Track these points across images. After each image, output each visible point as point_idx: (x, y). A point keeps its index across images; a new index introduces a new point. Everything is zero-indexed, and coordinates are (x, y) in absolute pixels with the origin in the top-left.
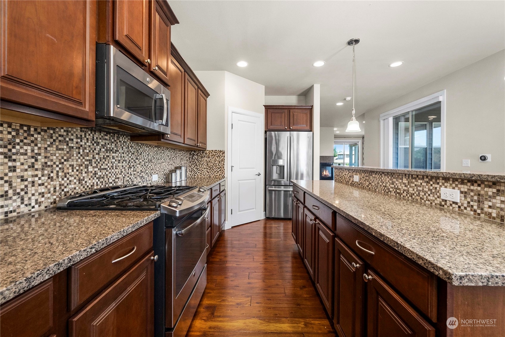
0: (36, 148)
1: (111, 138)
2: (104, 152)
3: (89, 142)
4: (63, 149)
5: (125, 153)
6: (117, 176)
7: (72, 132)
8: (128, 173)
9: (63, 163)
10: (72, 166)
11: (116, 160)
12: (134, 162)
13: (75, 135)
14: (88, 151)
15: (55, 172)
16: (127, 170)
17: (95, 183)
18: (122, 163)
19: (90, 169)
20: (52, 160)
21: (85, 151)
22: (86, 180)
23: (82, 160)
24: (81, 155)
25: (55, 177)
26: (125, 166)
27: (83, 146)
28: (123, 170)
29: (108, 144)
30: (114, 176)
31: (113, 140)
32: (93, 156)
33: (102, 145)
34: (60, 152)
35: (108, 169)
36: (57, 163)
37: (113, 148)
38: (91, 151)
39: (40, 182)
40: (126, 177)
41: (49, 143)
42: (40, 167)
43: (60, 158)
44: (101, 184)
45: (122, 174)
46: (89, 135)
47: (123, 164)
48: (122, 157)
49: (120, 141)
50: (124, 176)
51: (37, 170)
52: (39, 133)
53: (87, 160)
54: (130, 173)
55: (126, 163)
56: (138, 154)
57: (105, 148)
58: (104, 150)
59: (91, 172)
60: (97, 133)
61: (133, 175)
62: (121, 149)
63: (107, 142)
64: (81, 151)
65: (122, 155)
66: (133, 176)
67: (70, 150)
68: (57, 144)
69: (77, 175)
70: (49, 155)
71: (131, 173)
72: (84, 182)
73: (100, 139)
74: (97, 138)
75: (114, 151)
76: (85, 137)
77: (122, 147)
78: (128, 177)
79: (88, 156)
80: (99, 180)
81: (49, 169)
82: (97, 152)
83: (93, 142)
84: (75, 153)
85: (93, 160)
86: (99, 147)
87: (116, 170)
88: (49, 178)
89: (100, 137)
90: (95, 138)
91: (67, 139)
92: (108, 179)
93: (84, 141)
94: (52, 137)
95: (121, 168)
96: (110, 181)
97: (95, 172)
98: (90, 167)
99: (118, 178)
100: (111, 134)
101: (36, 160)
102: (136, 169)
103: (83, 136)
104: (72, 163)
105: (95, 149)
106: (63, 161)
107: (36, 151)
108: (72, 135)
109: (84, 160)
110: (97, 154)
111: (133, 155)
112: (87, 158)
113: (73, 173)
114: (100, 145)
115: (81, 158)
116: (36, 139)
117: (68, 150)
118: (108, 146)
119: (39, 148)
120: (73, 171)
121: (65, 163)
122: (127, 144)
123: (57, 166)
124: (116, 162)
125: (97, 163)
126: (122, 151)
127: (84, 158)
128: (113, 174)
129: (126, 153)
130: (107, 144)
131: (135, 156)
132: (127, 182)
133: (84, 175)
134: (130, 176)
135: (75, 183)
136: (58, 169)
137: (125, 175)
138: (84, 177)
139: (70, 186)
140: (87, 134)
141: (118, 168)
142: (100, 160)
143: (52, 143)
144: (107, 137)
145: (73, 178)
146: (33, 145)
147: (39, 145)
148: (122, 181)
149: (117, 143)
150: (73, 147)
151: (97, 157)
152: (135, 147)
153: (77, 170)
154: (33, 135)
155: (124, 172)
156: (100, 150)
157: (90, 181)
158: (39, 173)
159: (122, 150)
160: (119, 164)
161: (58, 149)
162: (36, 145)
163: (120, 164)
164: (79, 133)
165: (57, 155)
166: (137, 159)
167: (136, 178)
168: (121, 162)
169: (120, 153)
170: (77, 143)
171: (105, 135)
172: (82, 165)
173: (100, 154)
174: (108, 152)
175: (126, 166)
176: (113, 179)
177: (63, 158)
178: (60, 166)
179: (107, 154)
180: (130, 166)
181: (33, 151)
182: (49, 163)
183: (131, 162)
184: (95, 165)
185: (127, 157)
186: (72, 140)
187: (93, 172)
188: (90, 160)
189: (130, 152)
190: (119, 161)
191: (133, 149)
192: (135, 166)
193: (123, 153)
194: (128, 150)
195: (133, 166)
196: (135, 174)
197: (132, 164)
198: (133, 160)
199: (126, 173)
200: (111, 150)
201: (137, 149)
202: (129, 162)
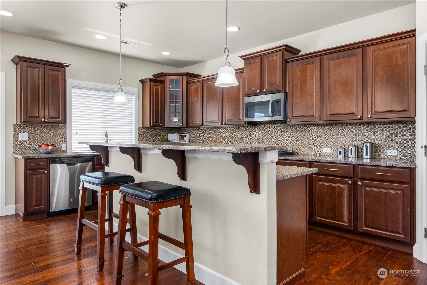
0: (256, 133)
2: (280, 132)
3: (273, 128)
4: (263, 132)
5: (293, 132)
6: (288, 145)
7: (266, 126)
8: (296, 144)
9: (263, 137)
10: (266, 138)
11: (287, 136)
12: (301, 137)
13: (267, 126)
14: (272, 132)
15: (260, 140)
16: (295, 142)
19: (273, 140)
20: (260, 136)
21: (271, 132)
23: (269, 136)
24: (269, 134)
25: (260, 142)
26: (293, 140)
27: (270, 131)
29: (282, 128)
30: (286, 145)
31: (285, 126)
32: (274, 134)
33: (279, 129)
34: (262, 133)
35: (282, 140)
36: (261, 137)
37: (285, 130)
38: (274, 132)
39: (257, 143)
40: (294, 146)
41: (259, 131)
42: (257, 138)
43: (262, 135)
45: (291, 144)
46: (273, 125)
48: (291, 134)
50: (292, 145)
51: (256, 139)
52: (257, 128)
53: (272, 136)
54: (297, 144)
55: (294, 137)
56: (305, 132)
57: (280, 130)
58: (280, 131)
59: (273, 141)
61: (300, 145)
62: (290, 130)
63: (281, 127)
64: (269, 132)
65: (291, 133)
66: (300, 146)
67: (265, 133)
68: (261, 131)
69: (268, 142)
70: (259, 135)
71: (298, 144)
73: (278, 126)
74: (276, 126)
75: (286, 131)
76: (271, 127)
78: (296, 146)
79: (272, 134)
81: (259, 139)
82: (276, 132)
83: (274, 128)
84: (267, 133)
85: (274, 136)
86: (277, 130)
87: (287, 141)
88: (259, 142)
89: (278, 125)
90: (275, 126)
91: (265, 129)
93: (271, 128)
94: (260, 129)
95: (290, 141)
97: (275, 141)
98: (273, 139)
99: (289, 146)
101: (256, 136)
102: (303, 142)
103: (270, 126)
104: (266, 137)
105: (275, 131)
106: (263, 136)
107: (256, 134)
108: (266, 127)
109: (270, 136)
110: (276, 133)
111: (300, 133)
112: (272, 135)
113: (266, 141)
114: (278, 129)
115: (269, 135)
116: (256, 130)
117: (265, 132)
118: (282, 129)
119: (257, 133)
120: (266, 140)
121: (264, 137)
122: (295, 127)
123: (261, 138)
124: (287, 137)
125: (276, 137)
126: (291, 131)
127: (270, 135)
128: (285, 144)
129: (294, 132)
130: (281, 128)
131: (302, 133)
132: (295, 149)
134: (298, 146)
136: (261, 139)
137: (293, 145)
138: (270, 143)
140: (272, 125)
141: (289, 140)
142: (278, 136)
143: (260, 131)
144: (281, 125)
145: (266, 143)
146: (255, 132)
147: (257, 132)
148: (291, 148)
149: (288, 127)
150: (266, 131)
151: (276, 135)
153: (268, 140)
154: (255, 129)
155: (292, 143)
156: (278, 131)
158: (256, 140)
159: (291, 130)
160: (289, 138)
161: (261, 132)
162: (256, 132)
163: (290, 138)
164: (268, 125)
165: (261, 134)
166: (304, 135)
167: (303, 147)
168: (290, 137)
169: (290, 132)
170: (268, 129)
171: (280, 124)
172: (269, 138)
174: (282, 132)
175: (294, 140)
177: (263, 135)
178: (262, 138)
179: (281, 133)
180: (297, 139)
181: (255, 133)
182: (259, 137)
183: (298, 137)
184: (275, 138)
185: (295, 134)
186: (266, 128)
187: (274, 141)
188: (273, 136)
189: (298, 131)
190: (289, 137)
191: (300, 129)
192: (302, 140)
193: (292, 132)
194: (295, 130)
195: (300, 140)
196: (302, 145)
197: (299, 138)
198: (300, 136)
199: (294, 144)
200: (284, 131)
201: (304, 129)
202: (297, 137)
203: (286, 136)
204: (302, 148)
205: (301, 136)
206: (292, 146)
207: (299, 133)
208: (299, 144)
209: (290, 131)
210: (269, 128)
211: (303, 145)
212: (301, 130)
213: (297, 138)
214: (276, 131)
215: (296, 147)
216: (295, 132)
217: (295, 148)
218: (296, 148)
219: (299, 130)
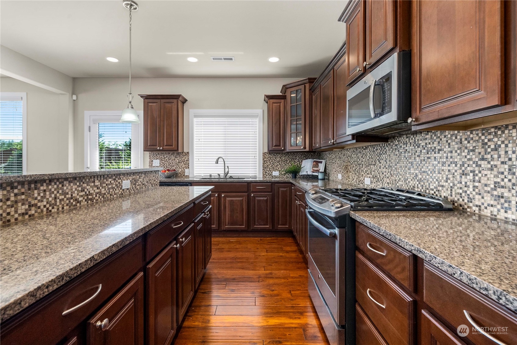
1: (433, 136)
2: (424, 153)
3: (412, 145)
5: (454, 152)
6: (441, 183)
8: (461, 183)
10: (401, 167)
11: (439, 162)
12: (474, 165)
16: (458, 177)
17: (416, 185)
18: (449, 166)
22: (409, 180)
23: (406, 162)
24: (406, 158)
26: (454, 171)
28: (450, 176)
29: (430, 144)
30: (437, 183)
31: (435, 138)
33: (423, 146)
35: (429, 172)
37: (435, 148)
38: (413, 154)
40: (456, 188)
44: (421, 188)
45: (449, 181)
46: (412, 139)
47: (451, 168)
48: (449, 157)
49: (445, 137)
50: (451, 185)
52: (388, 147)
54: (463, 183)
55: (456, 166)
56: (486, 150)
57: (426, 148)
59: (413, 174)
60: (418, 136)
61: (471, 186)
62: (447, 147)
65: (449, 155)
66: (471, 189)
67: (400, 155)
71: (466, 183)
72: (407, 182)
74: (418, 140)
75: (437, 150)
76: (409, 142)
77: (449, 144)
78: (461, 188)
80: (419, 183)
85: (415, 163)
86: (419, 149)
87: (439, 175)
89: (421, 138)
90: (416, 140)
92: (429, 184)
95: (447, 173)
96: (431, 187)
97: (416, 174)
98: (412, 169)
99: (443, 186)
100: (433, 131)
102: (480, 178)
103: (408, 142)
105: (416, 152)
111: (471, 153)
112: (410, 160)
114: (421, 147)
116: (387, 150)
118: (430, 146)
122: (458, 137)
124: (439, 165)
125: (418, 165)
126: (449, 149)
128: (435, 180)
129: (456, 152)
130: (428, 144)
131: (477, 154)
132: (458, 196)
133: (408, 175)
134: (466, 189)
135: (402, 181)
137: (454, 185)
139: (400, 183)
140: (411, 139)
141: (443, 173)
142: (421, 163)
144: (427, 136)
147: (387, 154)
148: (449, 192)
149: (441, 139)
150: (401, 152)
152: (477, 138)
155: (451, 179)
156: (421, 151)
157: (412, 182)
159: (449, 147)
160: (443, 168)
163: (446, 168)
166: (483, 159)
167: (480, 194)
168: (447, 165)
169: (445, 152)
173: (421, 156)
174: (429, 153)
175: (456, 171)
176: (435, 185)
178: (395, 167)
179: (428, 156)
180: (463, 171)
183: (466, 165)
184: (416, 167)
185: (458, 157)
187: (415, 174)
189: (466, 148)
190: (444, 164)
191: (471, 142)
192: (477, 172)
193: (451, 152)
194: (460, 145)
195: (471, 172)
196: (477, 187)
197: (468, 168)
198: (471, 162)
199: (456, 182)
200: (433, 150)
201: (483, 140)
202: (463, 166)
203: (437, 163)
204: (477, 197)
205: (474, 163)
206: (451, 187)
207: (468, 154)
208: (468, 183)
209: (447, 149)
210: (405, 146)
211: (480, 188)
212: (474, 145)
213: (463, 168)
214: (418, 151)
215: (461, 191)
216: (458, 151)
217: (458, 193)
218: (461, 194)
219: (468, 145)
